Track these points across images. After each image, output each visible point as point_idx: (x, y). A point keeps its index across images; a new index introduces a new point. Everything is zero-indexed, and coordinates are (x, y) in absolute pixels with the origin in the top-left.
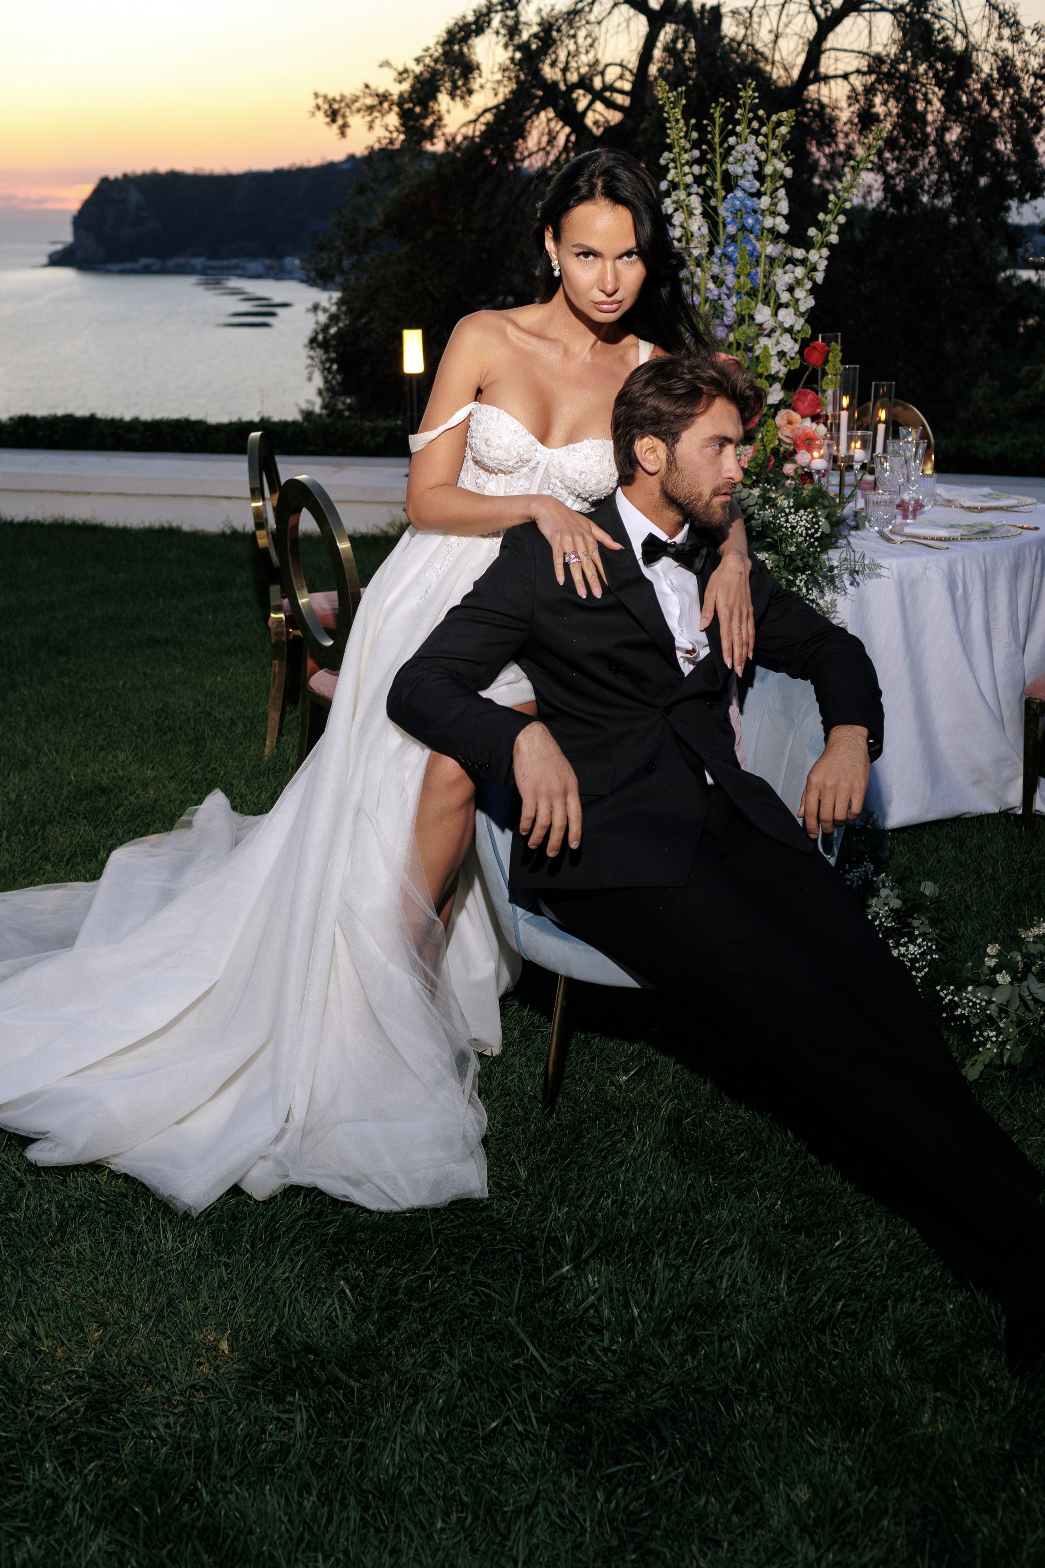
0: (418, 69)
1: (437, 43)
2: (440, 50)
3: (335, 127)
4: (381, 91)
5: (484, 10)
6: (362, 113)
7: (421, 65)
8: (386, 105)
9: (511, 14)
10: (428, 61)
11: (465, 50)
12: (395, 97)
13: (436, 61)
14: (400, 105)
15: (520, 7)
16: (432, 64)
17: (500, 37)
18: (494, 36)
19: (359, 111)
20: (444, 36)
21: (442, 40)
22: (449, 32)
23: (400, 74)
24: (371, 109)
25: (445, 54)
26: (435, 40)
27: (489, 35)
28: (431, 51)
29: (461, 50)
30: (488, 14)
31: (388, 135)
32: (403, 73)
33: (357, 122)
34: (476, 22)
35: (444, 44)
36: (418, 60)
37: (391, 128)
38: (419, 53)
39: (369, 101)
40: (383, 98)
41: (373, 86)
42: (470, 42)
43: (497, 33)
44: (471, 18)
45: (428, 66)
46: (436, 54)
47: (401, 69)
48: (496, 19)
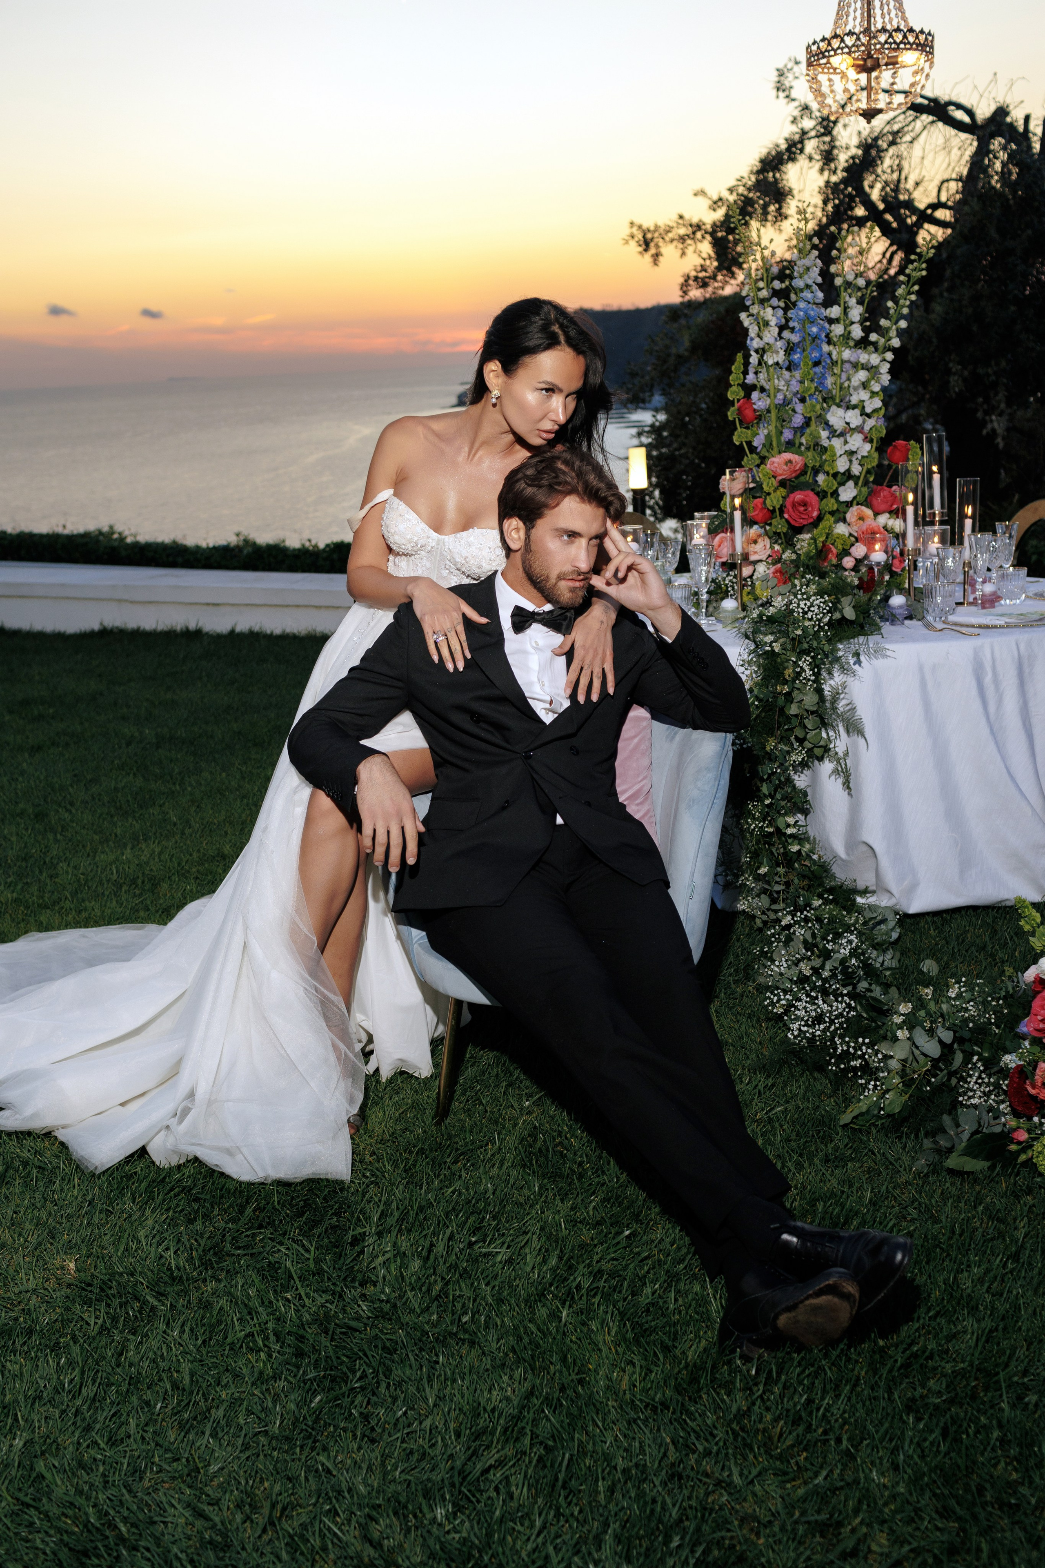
0: (732, 198)
1: (752, 172)
2: (753, 178)
3: (648, 257)
4: (695, 220)
5: (797, 137)
6: (675, 243)
7: (735, 194)
8: (699, 235)
9: (827, 139)
10: (741, 190)
11: (778, 175)
12: (709, 227)
13: (749, 190)
14: (713, 233)
15: (835, 132)
16: (746, 193)
17: (814, 162)
18: (807, 161)
19: (672, 241)
20: (757, 165)
21: (755, 169)
22: (762, 161)
23: (715, 203)
24: (682, 239)
25: (758, 181)
26: (748, 169)
27: (802, 161)
28: (744, 181)
29: (774, 177)
30: (801, 142)
31: (700, 262)
32: (717, 203)
33: (670, 251)
34: (788, 149)
35: (758, 172)
36: (731, 190)
37: (704, 255)
38: (732, 183)
39: (682, 231)
40: (698, 227)
41: (687, 216)
42: (783, 168)
43: (811, 158)
44: (784, 146)
45: (742, 195)
46: (750, 183)
47: (715, 198)
48: (810, 146)
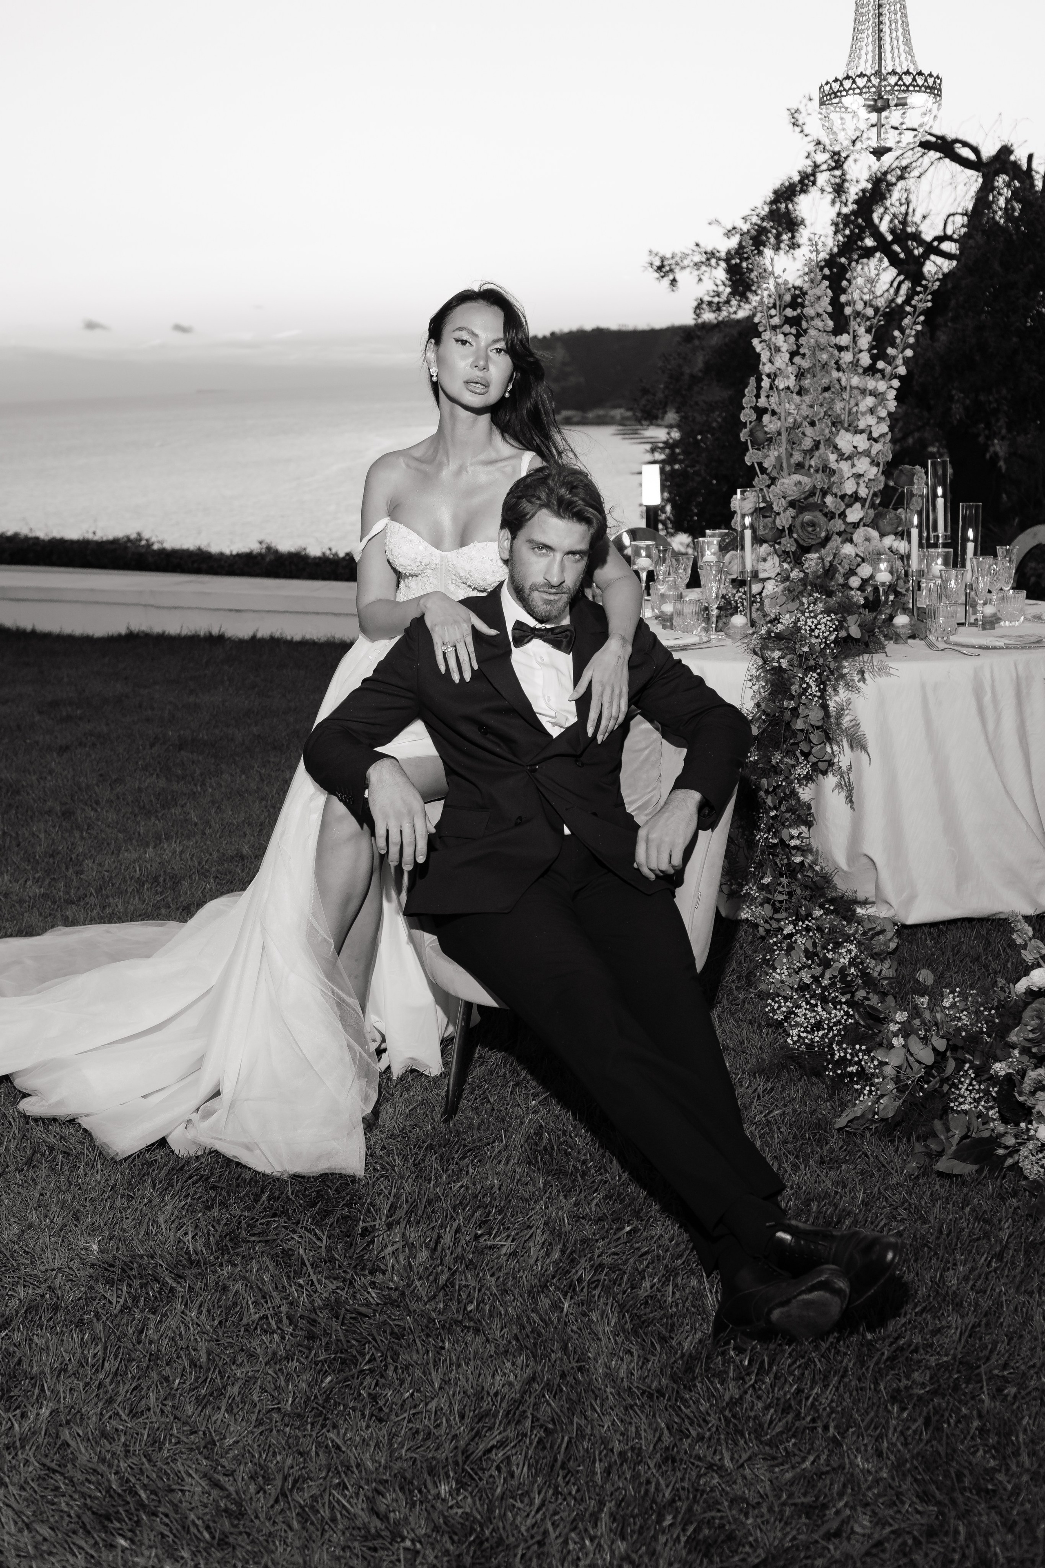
0: (745, 227)
1: (765, 203)
2: (767, 209)
3: (665, 283)
4: (710, 248)
5: (809, 170)
6: (691, 269)
7: (748, 223)
8: (714, 262)
9: (838, 172)
10: (755, 219)
11: (790, 206)
12: (723, 255)
13: (763, 219)
14: (727, 260)
15: (846, 167)
16: (759, 222)
17: (825, 194)
18: (819, 193)
19: (688, 267)
20: (770, 196)
21: (768, 200)
22: (775, 193)
23: (729, 231)
24: (699, 265)
25: (771, 211)
26: (762, 200)
27: (814, 192)
28: (758, 211)
29: (787, 207)
30: (814, 174)
33: (686, 277)
34: (801, 182)
35: (772, 203)
36: (745, 220)
38: (746, 213)
39: (698, 258)
40: (713, 254)
41: (702, 244)
42: (796, 199)
43: (822, 190)
44: (797, 178)
46: (763, 213)
47: (729, 227)
48: (822, 179)
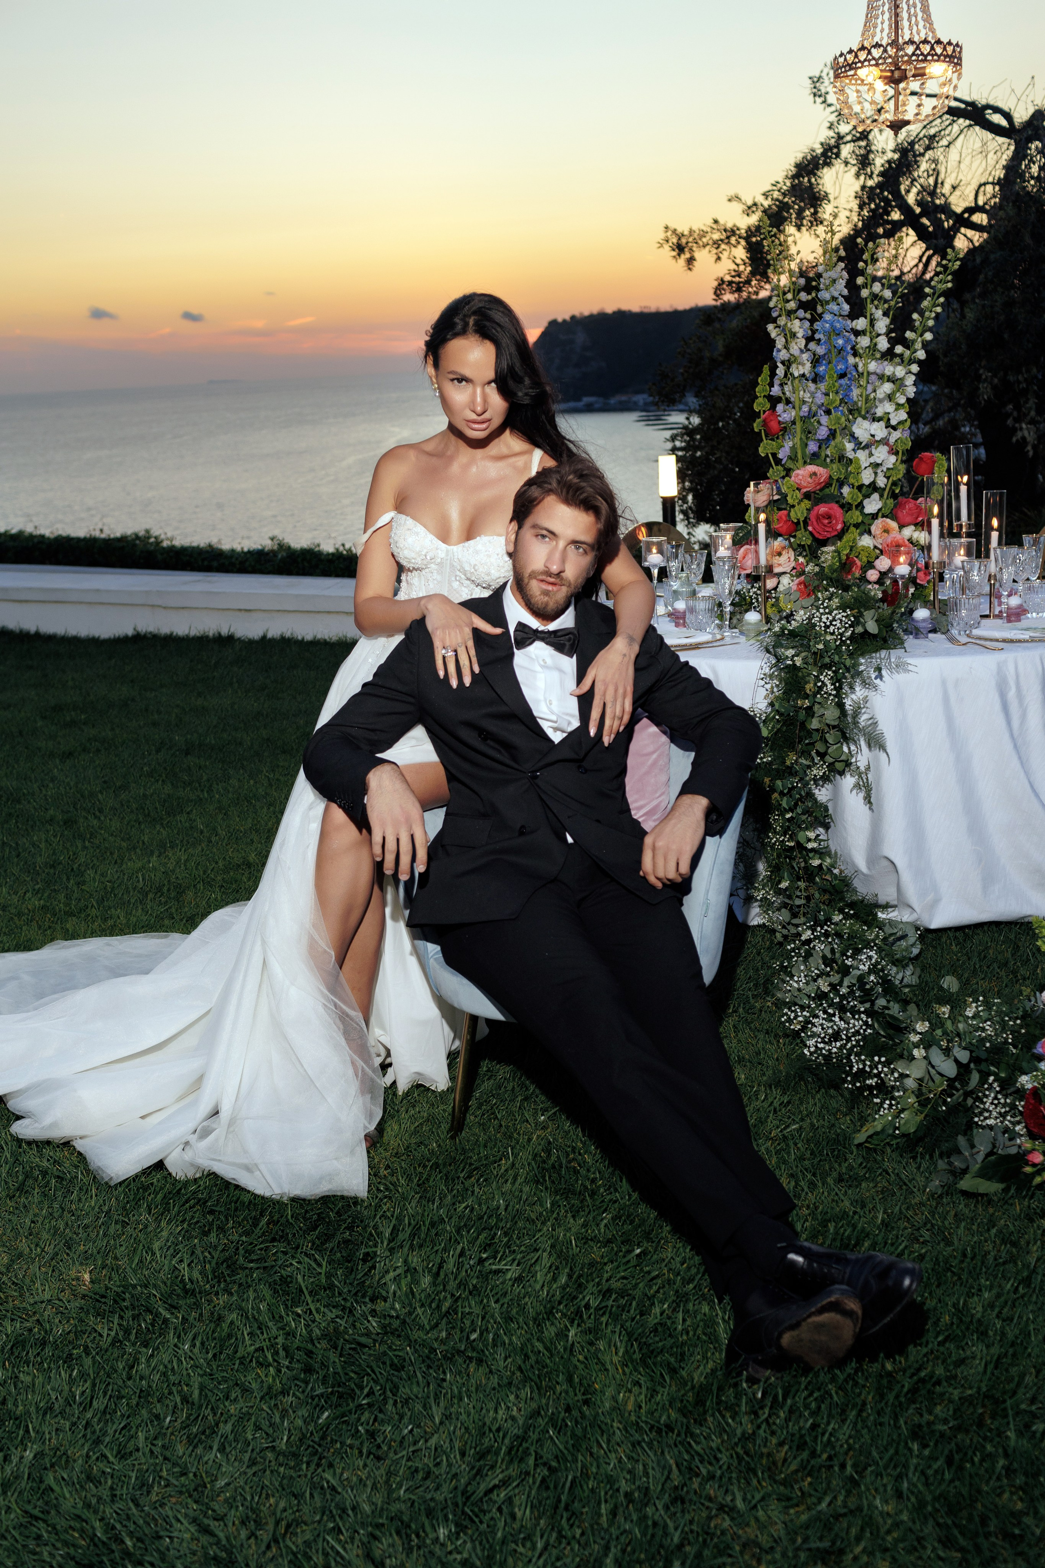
0: (767, 203)
1: (785, 178)
3: (681, 262)
4: (729, 226)
5: (833, 142)
6: (709, 248)
7: (769, 199)
8: (733, 240)
9: (863, 143)
10: (776, 195)
11: (813, 181)
13: (784, 194)
15: (870, 137)
16: (781, 197)
17: (850, 166)
18: (843, 165)
19: (706, 246)
20: (792, 170)
21: (790, 174)
22: (797, 166)
23: (749, 208)
24: (717, 244)
25: (793, 186)
26: (783, 174)
27: (838, 165)
29: (809, 182)
30: (837, 146)
31: (735, 267)
33: (704, 256)
34: (824, 154)
35: (793, 177)
36: (765, 195)
37: (738, 261)
38: (767, 188)
39: (717, 236)
40: (731, 232)
41: (722, 221)
42: (819, 173)
43: (846, 163)
44: (819, 151)
45: (777, 200)
46: (784, 189)
47: (750, 203)
48: (846, 151)
